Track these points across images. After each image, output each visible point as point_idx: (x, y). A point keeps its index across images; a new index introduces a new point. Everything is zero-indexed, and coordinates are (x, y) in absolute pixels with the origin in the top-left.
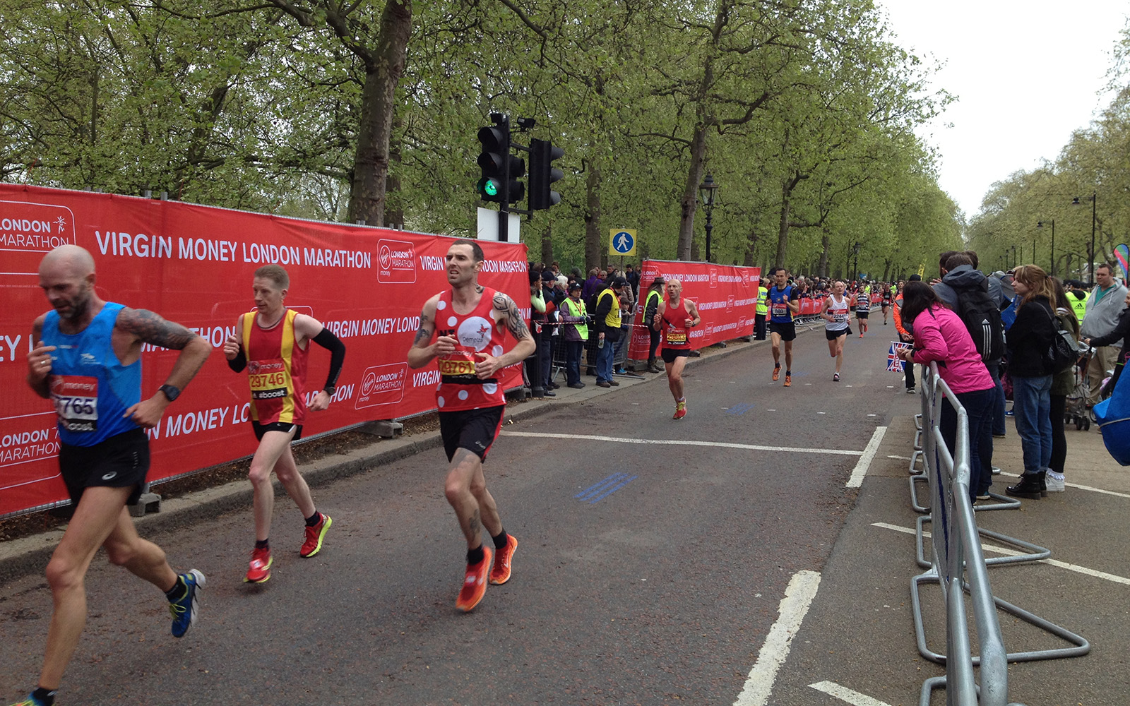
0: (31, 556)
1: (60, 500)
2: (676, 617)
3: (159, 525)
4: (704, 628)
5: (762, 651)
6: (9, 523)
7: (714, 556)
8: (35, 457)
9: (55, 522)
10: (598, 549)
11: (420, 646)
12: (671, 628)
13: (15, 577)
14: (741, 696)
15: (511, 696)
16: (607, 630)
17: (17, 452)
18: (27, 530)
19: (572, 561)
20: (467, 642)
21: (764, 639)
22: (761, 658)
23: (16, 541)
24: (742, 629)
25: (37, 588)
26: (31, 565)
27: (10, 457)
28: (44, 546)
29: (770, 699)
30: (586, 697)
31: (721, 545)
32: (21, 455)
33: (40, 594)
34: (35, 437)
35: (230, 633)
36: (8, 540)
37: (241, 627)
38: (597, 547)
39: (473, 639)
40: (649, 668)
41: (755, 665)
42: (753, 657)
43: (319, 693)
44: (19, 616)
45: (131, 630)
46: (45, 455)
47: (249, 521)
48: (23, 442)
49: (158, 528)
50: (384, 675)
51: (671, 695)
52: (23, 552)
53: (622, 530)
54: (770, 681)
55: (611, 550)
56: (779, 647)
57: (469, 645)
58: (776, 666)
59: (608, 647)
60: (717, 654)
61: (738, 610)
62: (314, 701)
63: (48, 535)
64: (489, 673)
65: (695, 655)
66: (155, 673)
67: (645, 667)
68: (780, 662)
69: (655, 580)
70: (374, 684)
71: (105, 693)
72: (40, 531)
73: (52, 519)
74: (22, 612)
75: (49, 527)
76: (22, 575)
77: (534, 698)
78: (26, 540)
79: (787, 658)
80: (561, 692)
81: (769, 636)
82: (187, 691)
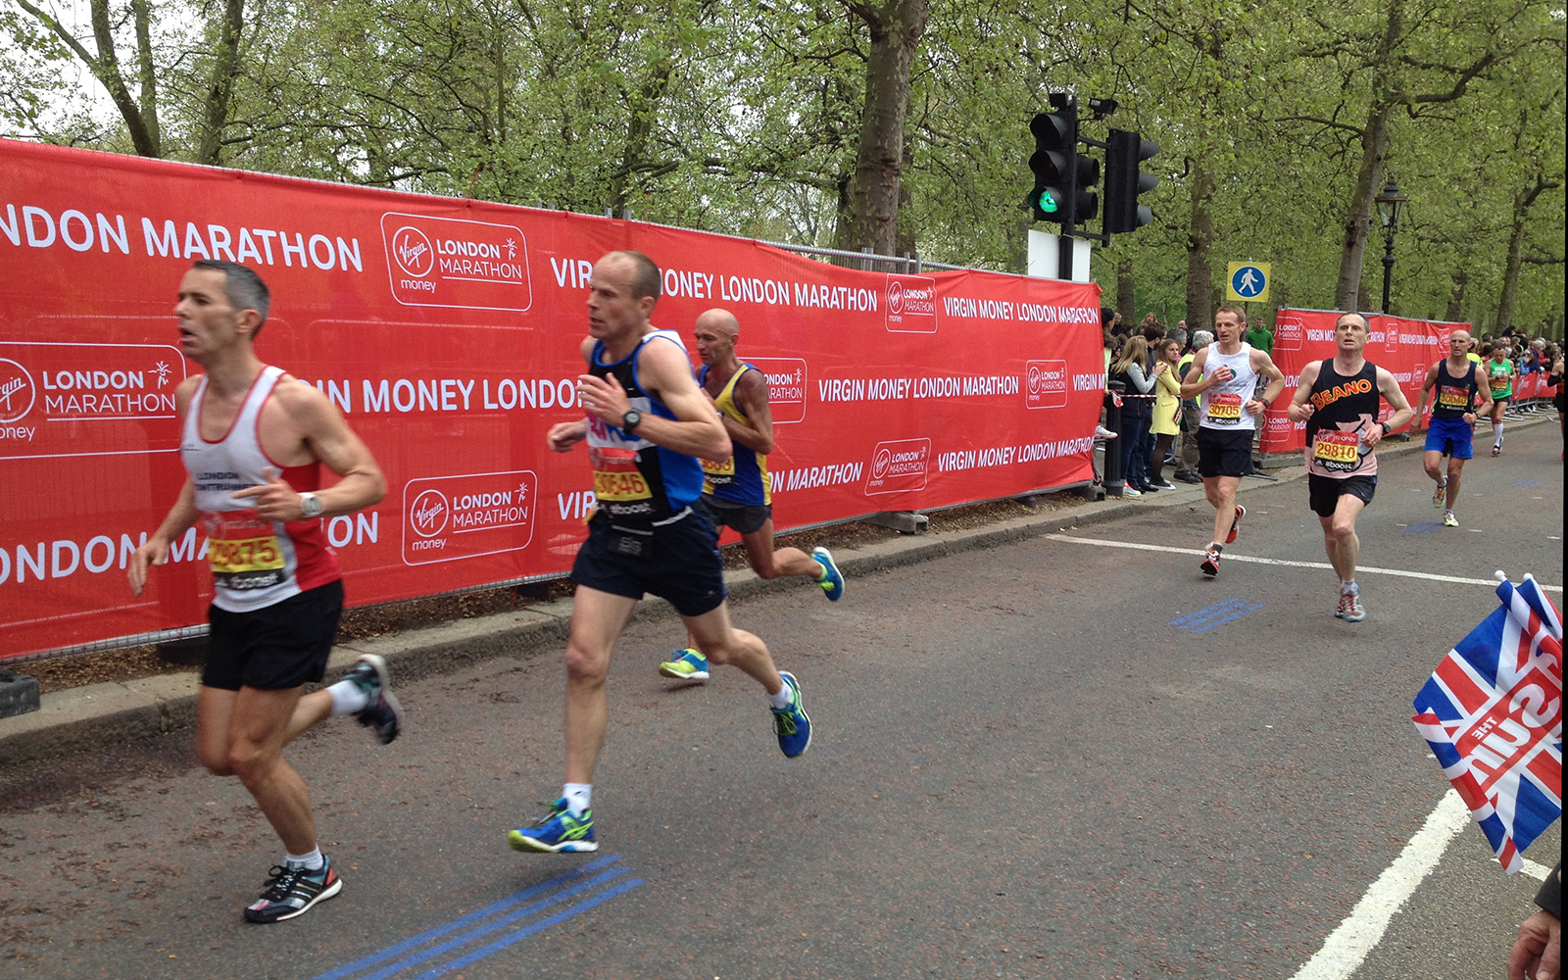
0: (501, 636)
1: (528, 575)
2: (1314, 771)
3: (640, 613)
4: (1352, 786)
5: (1430, 818)
6: (470, 598)
7: (1373, 707)
8: (498, 523)
9: (523, 601)
10: (1204, 687)
11: (972, 770)
12: (1305, 782)
13: (485, 658)
14: (1396, 862)
15: (1090, 833)
16: (1217, 777)
17: (479, 515)
18: (493, 608)
19: (1168, 697)
20: (1031, 772)
21: (1436, 805)
22: (1428, 825)
23: (481, 619)
24: (1405, 791)
25: (511, 672)
26: (501, 646)
27: (471, 521)
28: (514, 626)
29: (1436, 869)
30: (1188, 844)
31: (1384, 695)
32: (482, 520)
33: (516, 677)
34: (496, 500)
35: (741, 734)
36: (471, 617)
37: (753, 729)
38: (1203, 684)
39: (1039, 769)
40: (1273, 823)
41: (1419, 832)
42: (1417, 823)
43: (854, 805)
44: (497, 698)
45: (627, 722)
46: (509, 522)
47: (745, 617)
48: (484, 505)
49: (638, 617)
50: (930, 795)
51: (1301, 853)
52: (493, 631)
53: (1239, 668)
54: (1439, 850)
55: (1224, 690)
56: (1455, 815)
57: (1034, 775)
58: (1449, 835)
59: (1217, 795)
60: (1368, 815)
61: (1402, 771)
62: (848, 812)
63: (517, 614)
64: (1062, 806)
65: (1338, 814)
66: (661, 768)
67: (1267, 821)
68: (1455, 831)
69: (1285, 728)
70: (918, 803)
71: (608, 783)
72: (508, 610)
73: (518, 598)
74: (499, 695)
75: (516, 606)
76: (491, 656)
77: (1120, 839)
78: (493, 618)
79: (1464, 828)
80: (1155, 835)
81: (1442, 803)
82: (699, 788)
